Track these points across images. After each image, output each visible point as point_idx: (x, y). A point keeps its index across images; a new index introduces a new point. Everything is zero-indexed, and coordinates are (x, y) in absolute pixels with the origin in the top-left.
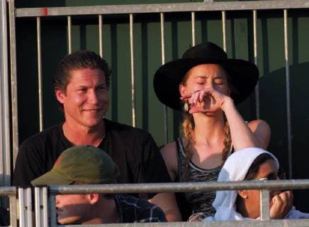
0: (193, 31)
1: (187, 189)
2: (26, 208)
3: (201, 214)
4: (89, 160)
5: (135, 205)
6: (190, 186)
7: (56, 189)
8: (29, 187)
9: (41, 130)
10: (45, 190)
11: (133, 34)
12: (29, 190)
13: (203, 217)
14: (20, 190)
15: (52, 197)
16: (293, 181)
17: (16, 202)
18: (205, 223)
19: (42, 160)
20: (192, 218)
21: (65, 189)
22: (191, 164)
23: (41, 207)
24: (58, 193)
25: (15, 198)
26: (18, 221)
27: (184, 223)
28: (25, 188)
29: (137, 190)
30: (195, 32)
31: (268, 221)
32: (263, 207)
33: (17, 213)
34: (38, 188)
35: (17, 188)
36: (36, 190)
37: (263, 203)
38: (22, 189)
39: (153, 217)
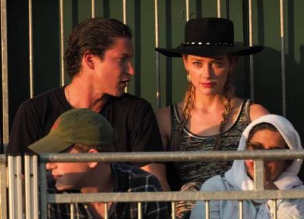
1: (180, 158)
2: (16, 176)
3: (194, 184)
4: (89, 122)
5: (130, 171)
6: (182, 155)
7: (47, 157)
8: (19, 155)
9: (31, 97)
10: (35, 158)
12: (18, 158)
14: (10, 158)
15: (42, 166)
17: (5, 170)
19: (40, 123)
20: (184, 188)
21: (56, 157)
22: (185, 130)
23: (31, 175)
24: (48, 161)
25: (4, 166)
26: (7, 189)
27: (176, 193)
28: (14, 155)
29: (129, 159)
31: (262, 192)
32: (257, 177)
33: (6, 182)
34: (28, 157)
35: (7, 156)
36: (27, 158)
37: (257, 173)
38: (12, 157)
39: (149, 184)
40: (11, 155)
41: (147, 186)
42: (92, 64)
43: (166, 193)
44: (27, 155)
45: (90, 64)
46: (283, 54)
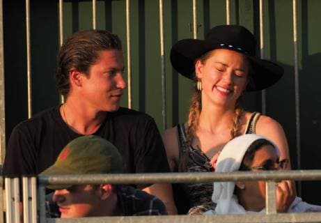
0: (194, 8)
1: (187, 180)
2: (13, 199)
3: (201, 207)
5: (133, 196)
6: (190, 176)
7: (46, 179)
9: (29, 117)
10: (33, 180)
11: (130, 11)
12: (16, 180)
13: (204, 210)
14: (7, 180)
15: (41, 188)
16: (302, 171)
17: (2, 193)
18: (206, 216)
20: (191, 211)
21: (55, 179)
23: (30, 199)
24: (47, 183)
25: (1, 189)
26: (5, 214)
27: (184, 216)
28: (12, 177)
30: (197, 9)
31: (274, 215)
32: (269, 199)
33: (3, 205)
34: (27, 178)
35: (4, 179)
36: (25, 180)
37: (269, 195)
38: (9, 179)
39: (153, 209)
40: (8, 177)
41: (150, 211)
42: (79, 81)
43: (173, 216)
44: (25, 177)
45: (76, 81)
46: (296, 68)
